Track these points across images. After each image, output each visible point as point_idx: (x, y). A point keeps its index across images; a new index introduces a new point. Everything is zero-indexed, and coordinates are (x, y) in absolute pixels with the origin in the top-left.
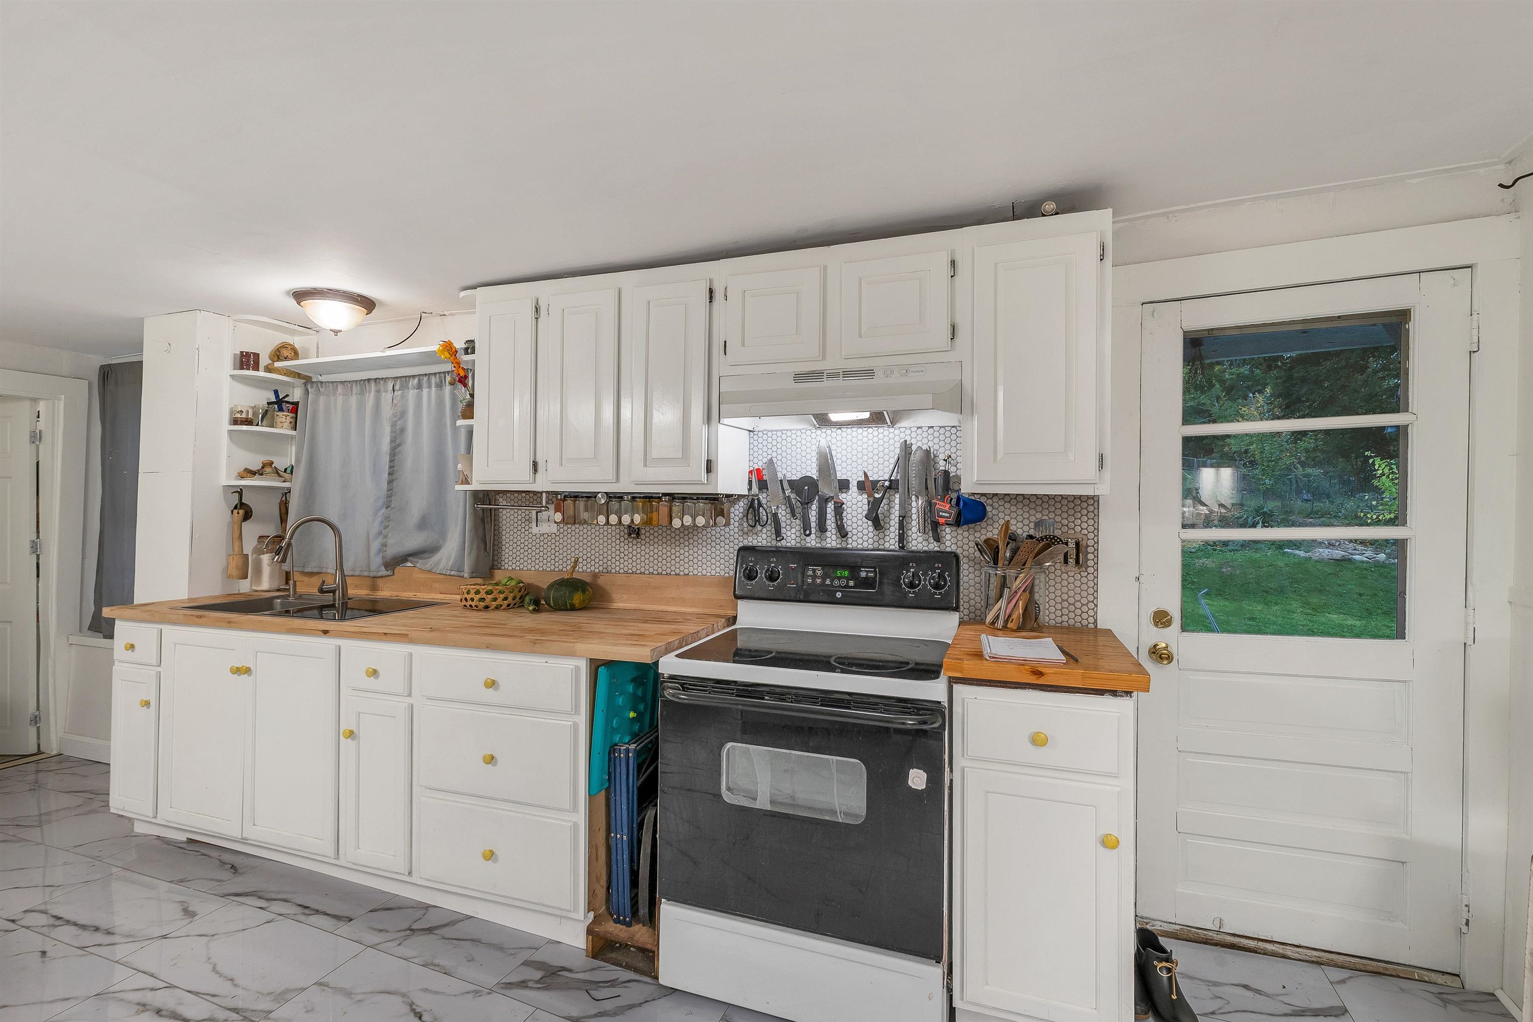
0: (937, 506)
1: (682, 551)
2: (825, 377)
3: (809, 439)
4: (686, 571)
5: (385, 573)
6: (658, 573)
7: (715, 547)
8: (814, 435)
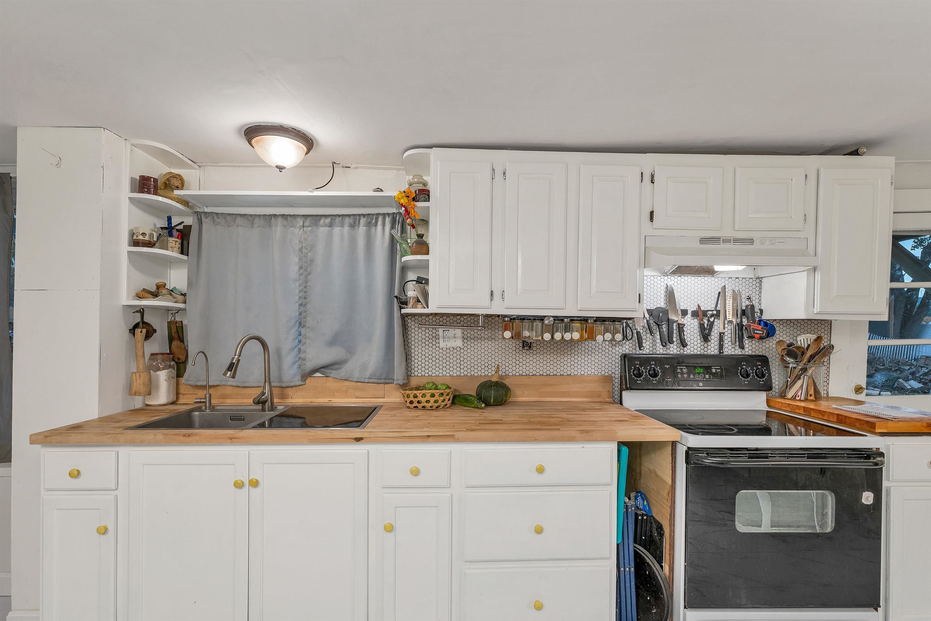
0: (752, 327)
1: (566, 359)
2: (721, 241)
3: (659, 282)
4: (569, 373)
5: (301, 383)
6: (547, 374)
7: (591, 355)
8: (662, 280)
